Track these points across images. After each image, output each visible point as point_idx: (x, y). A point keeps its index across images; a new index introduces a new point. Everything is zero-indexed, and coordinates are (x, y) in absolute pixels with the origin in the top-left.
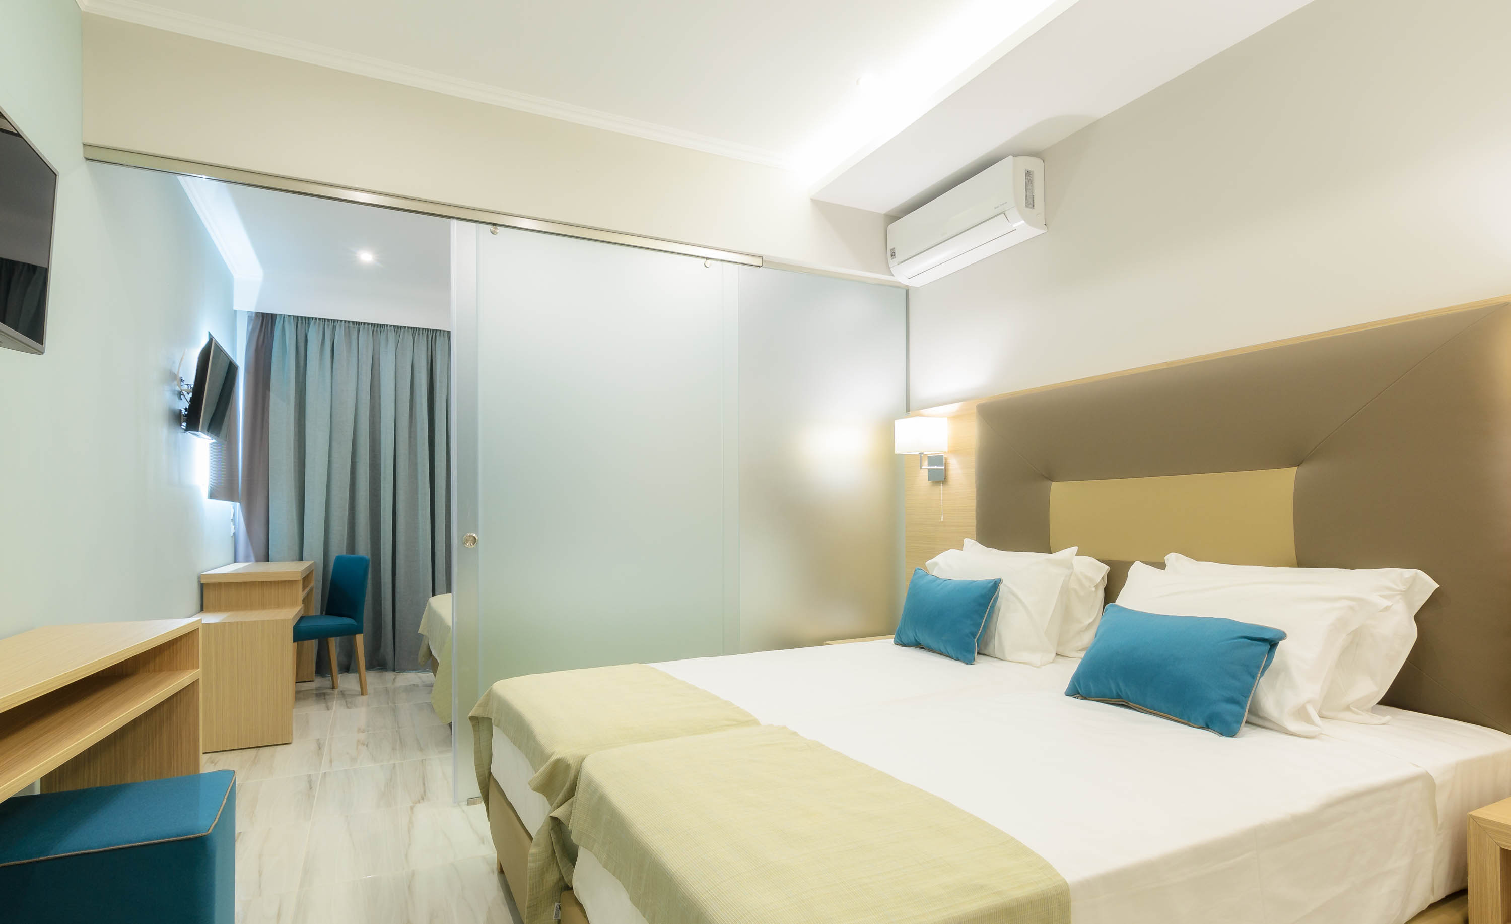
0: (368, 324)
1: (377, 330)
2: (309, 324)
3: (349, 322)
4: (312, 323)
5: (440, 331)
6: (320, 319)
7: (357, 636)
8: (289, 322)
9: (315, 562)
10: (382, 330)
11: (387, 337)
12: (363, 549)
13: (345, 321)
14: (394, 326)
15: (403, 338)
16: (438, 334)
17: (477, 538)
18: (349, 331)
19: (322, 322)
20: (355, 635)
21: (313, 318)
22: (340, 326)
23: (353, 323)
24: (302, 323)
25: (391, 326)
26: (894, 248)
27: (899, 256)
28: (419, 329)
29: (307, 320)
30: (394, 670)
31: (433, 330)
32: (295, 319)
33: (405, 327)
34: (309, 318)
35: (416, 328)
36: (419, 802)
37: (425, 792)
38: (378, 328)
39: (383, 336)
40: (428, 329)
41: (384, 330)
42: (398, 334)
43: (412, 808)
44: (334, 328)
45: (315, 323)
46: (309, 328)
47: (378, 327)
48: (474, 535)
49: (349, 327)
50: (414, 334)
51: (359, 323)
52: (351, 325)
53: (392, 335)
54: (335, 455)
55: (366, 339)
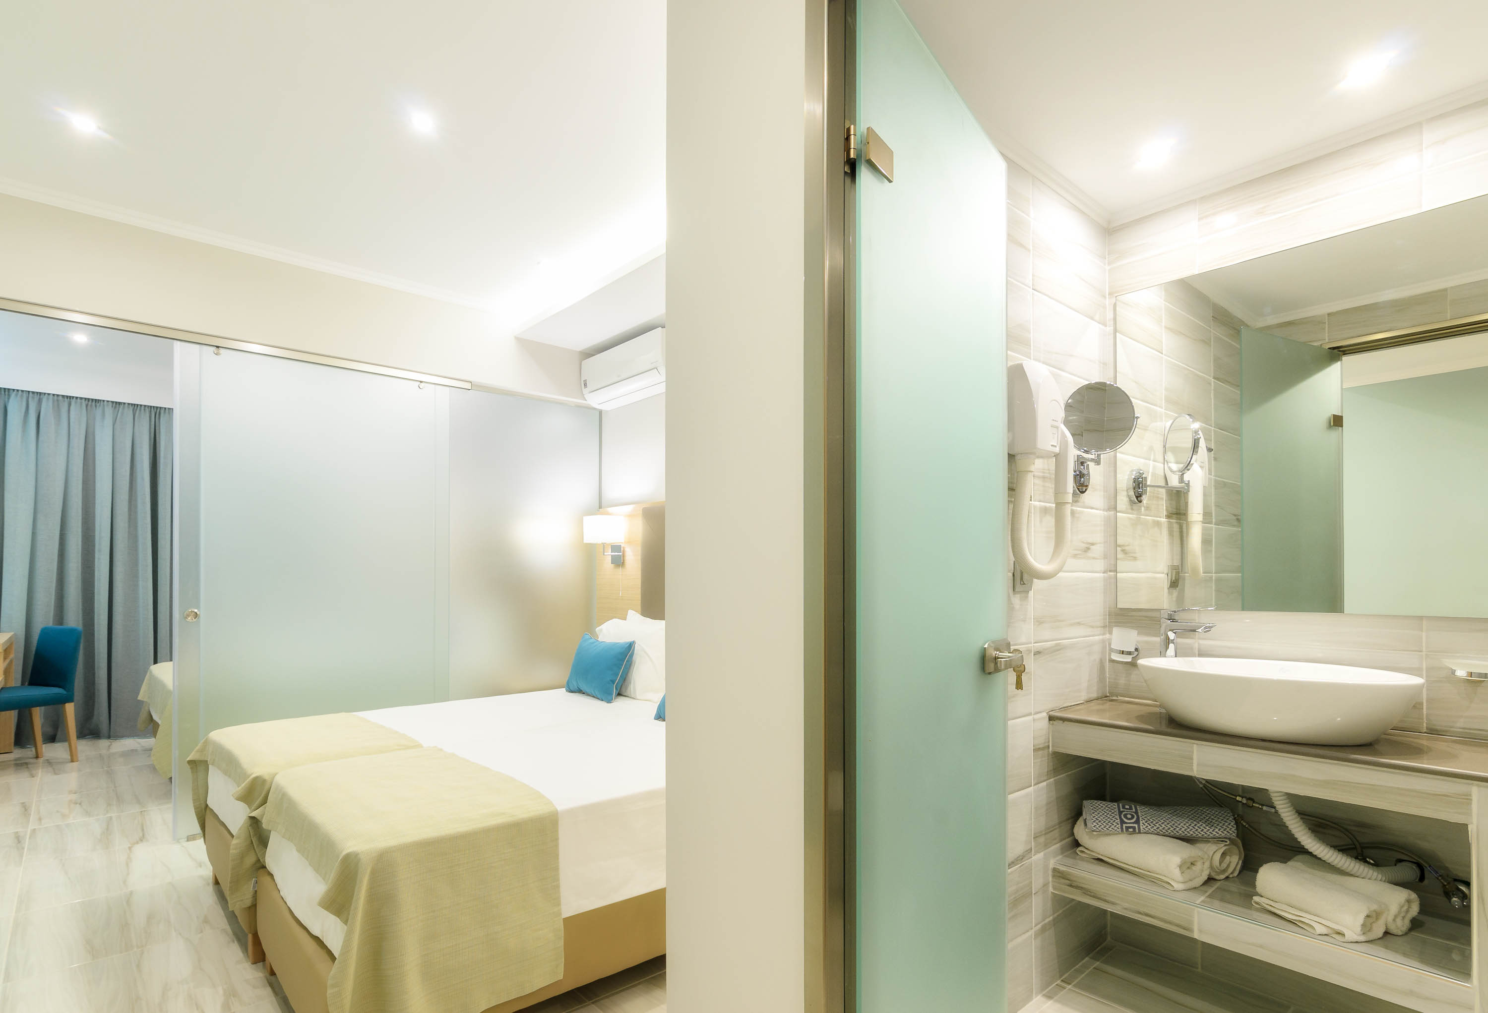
0: (81, 398)
1: (91, 405)
2: (9, 396)
3: (58, 395)
4: (13, 395)
5: (165, 408)
6: (22, 391)
7: (67, 704)
9: (15, 634)
10: (98, 405)
11: (103, 412)
12: (73, 620)
13: (54, 395)
14: (111, 401)
15: (122, 414)
16: (162, 411)
17: (198, 613)
18: (58, 405)
19: (25, 394)
20: (65, 703)
21: (14, 390)
23: (63, 396)
24: (1, 394)
25: (108, 401)
26: (586, 380)
27: (591, 386)
28: (141, 405)
29: (7, 391)
30: (109, 737)
31: (157, 407)
33: (124, 403)
34: (9, 389)
35: (138, 405)
36: (137, 843)
37: (143, 835)
38: (92, 403)
39: (98, 412)
40: (151, 406)
41: (100, 405)
42: (117, 408)
43: (130, 848)
44: (40, 402)
45: (17, 395)
46: (9, 399)
48: (196, 611)
49: (58, 400)
50: (134, 411)
51: (70, 397)
52: (61, 398)
53: (109, 411)
54: (40, 526)
55: (78, 415)
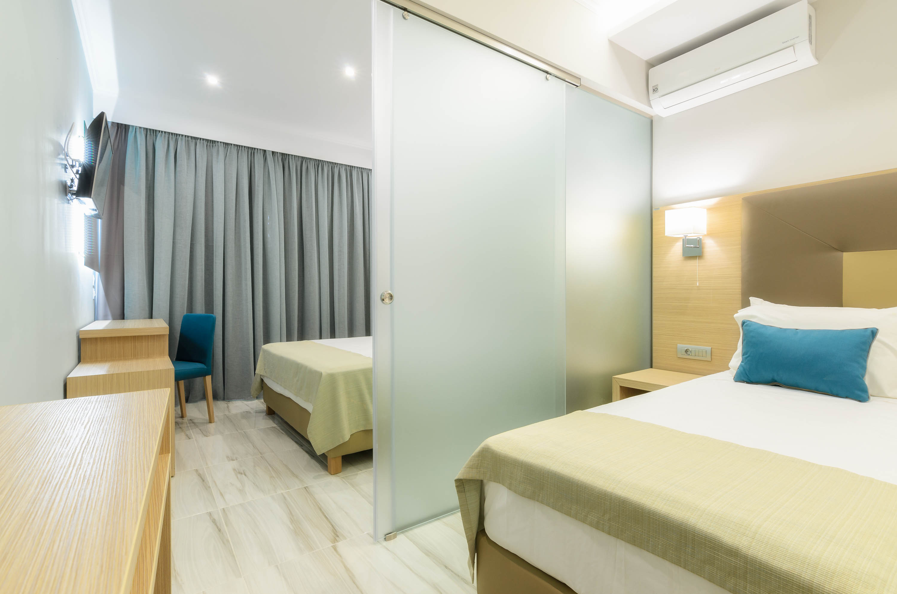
0: (203, 139)
1: (210, 146)
2: (156, 136)
3: (188, 136)
4: (159, 135)
5: (258, 149)
6: (165, 132)
8: (140, 132)
11: (218, 151)
13: (185, 136)
14: (223, 142)
15: (230, 152)
16: (256, 151)
18: (188, 144)
19: (167, 135)
20: (206, 376)
21: (159, 131)
22: (182, 139)
23: (191, 137)
24: (150, 134)
25: (221, 142)
26: (657, 85)
27: (661, 92)
28: (242, 146)
29: (155, 132)
30: (224, 400)
31: (252, 148)
32: (145, 131)
33: (231, 144)
34: (156, 131)
35: (240, 146)
38: (212, 143)
39: (215, 150)
40: (248, 147)
41: (215, 145)
42: (227, 148)
44: (176, 141)
45: (161, 135)
46: (156, 138)
47: (210, 143)
49: (188, 141)
50: (238, 150)
52: (190, 138)
53: (222, 149)
54: (178, 237)
55: (202, 151)
